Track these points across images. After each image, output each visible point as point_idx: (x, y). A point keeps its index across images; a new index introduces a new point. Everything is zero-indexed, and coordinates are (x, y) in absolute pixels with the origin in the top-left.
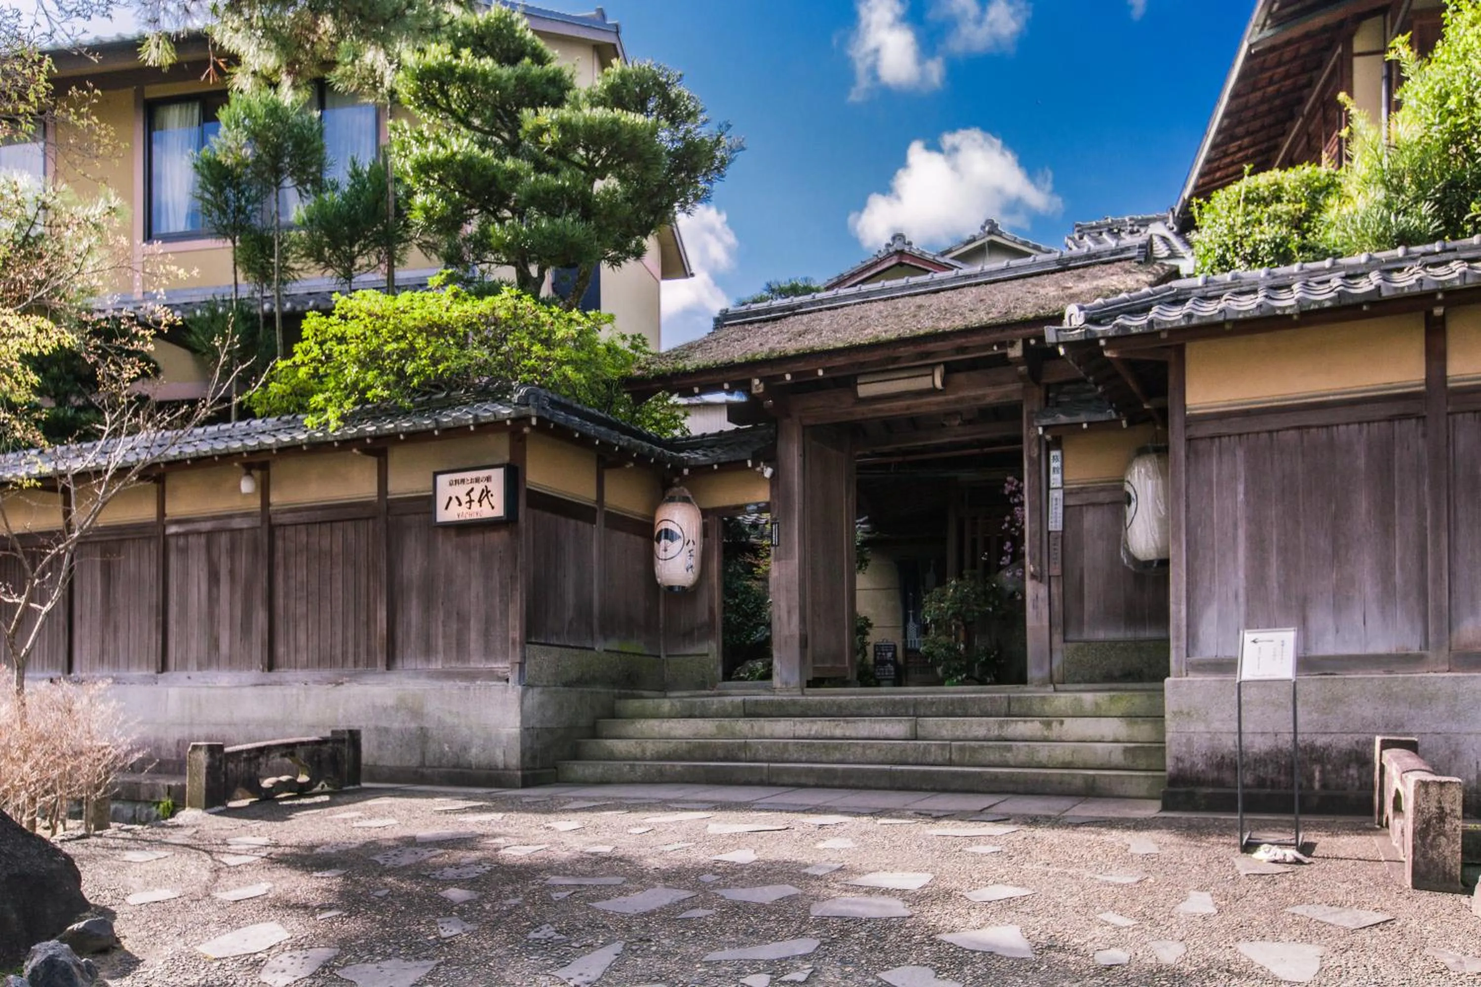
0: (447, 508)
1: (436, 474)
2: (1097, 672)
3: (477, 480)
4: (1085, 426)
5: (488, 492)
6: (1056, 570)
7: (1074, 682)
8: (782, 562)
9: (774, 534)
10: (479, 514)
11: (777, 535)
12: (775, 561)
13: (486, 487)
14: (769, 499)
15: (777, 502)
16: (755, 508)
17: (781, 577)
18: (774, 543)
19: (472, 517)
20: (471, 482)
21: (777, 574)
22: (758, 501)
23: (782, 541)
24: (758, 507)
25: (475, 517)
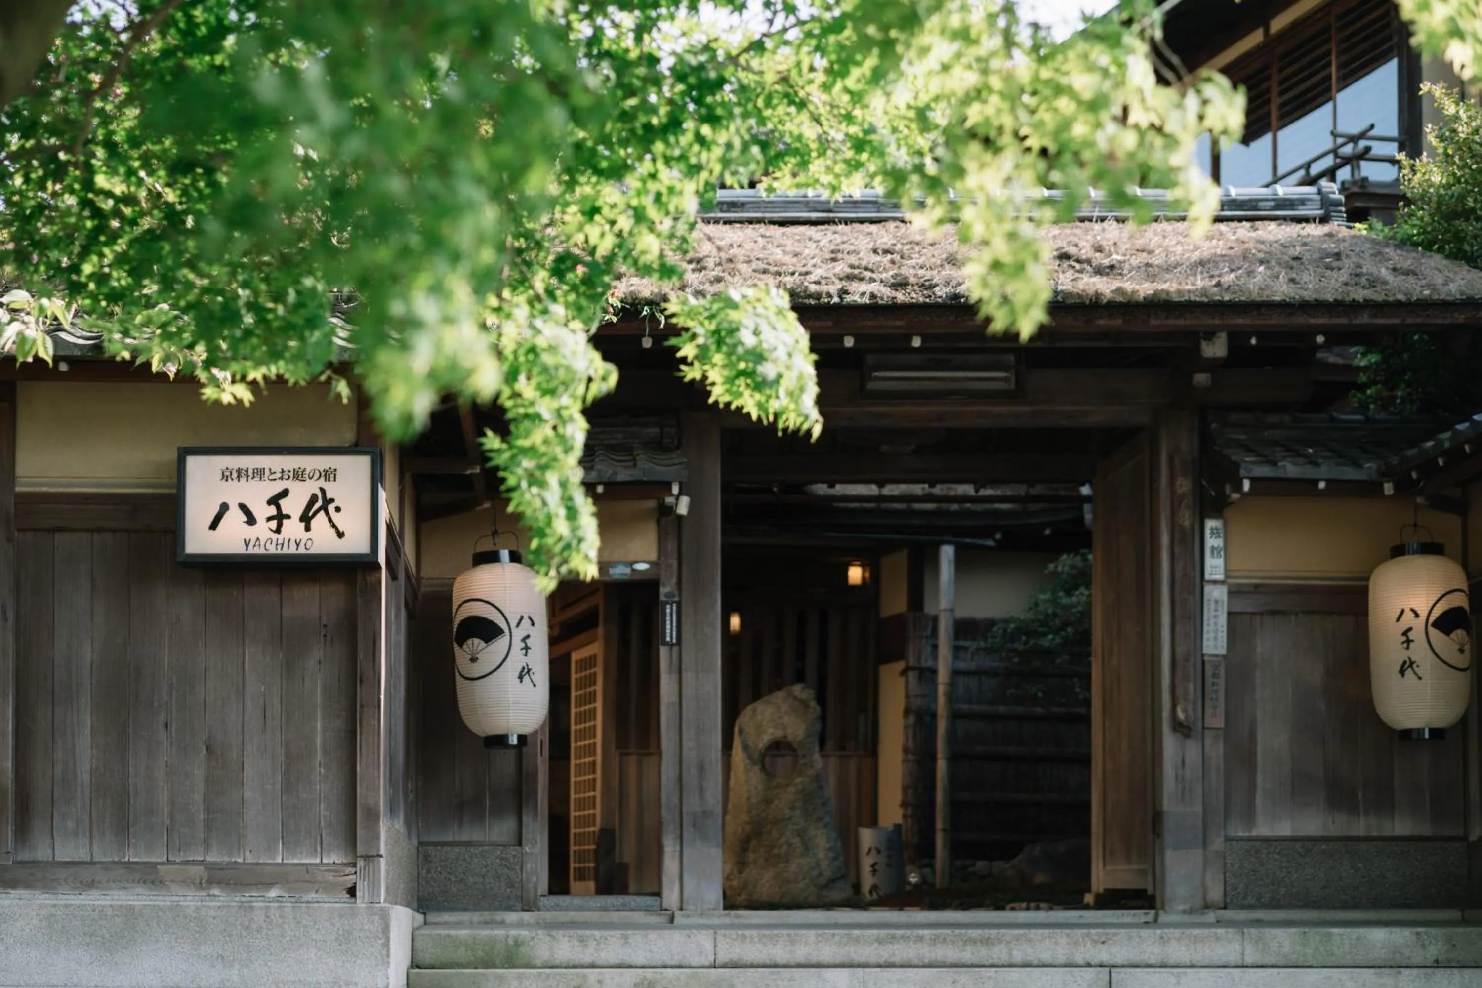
0: (214, 526)
1: (185, 452)
2: (1283, 891)
3: (299, 475)
4: (1322, 485)
5: (328, 502)
6: (1217, 721)
7: (1243, 907)
8: (688, 677)
9: (668, 623)
10: (302, 546)
11: (674, 624)
12: (670, 672)
13: (323, 490)
14: (653, 556)
15: (675, 563)
16: (628, 570)
17: (684, 703)
18: (668, 639)
19: (285, 551)
20: (281, 478)
21: (675, 699)
22: (631, 558)
23: (686, 636)
24: (633, 570)
25: (293, 550)
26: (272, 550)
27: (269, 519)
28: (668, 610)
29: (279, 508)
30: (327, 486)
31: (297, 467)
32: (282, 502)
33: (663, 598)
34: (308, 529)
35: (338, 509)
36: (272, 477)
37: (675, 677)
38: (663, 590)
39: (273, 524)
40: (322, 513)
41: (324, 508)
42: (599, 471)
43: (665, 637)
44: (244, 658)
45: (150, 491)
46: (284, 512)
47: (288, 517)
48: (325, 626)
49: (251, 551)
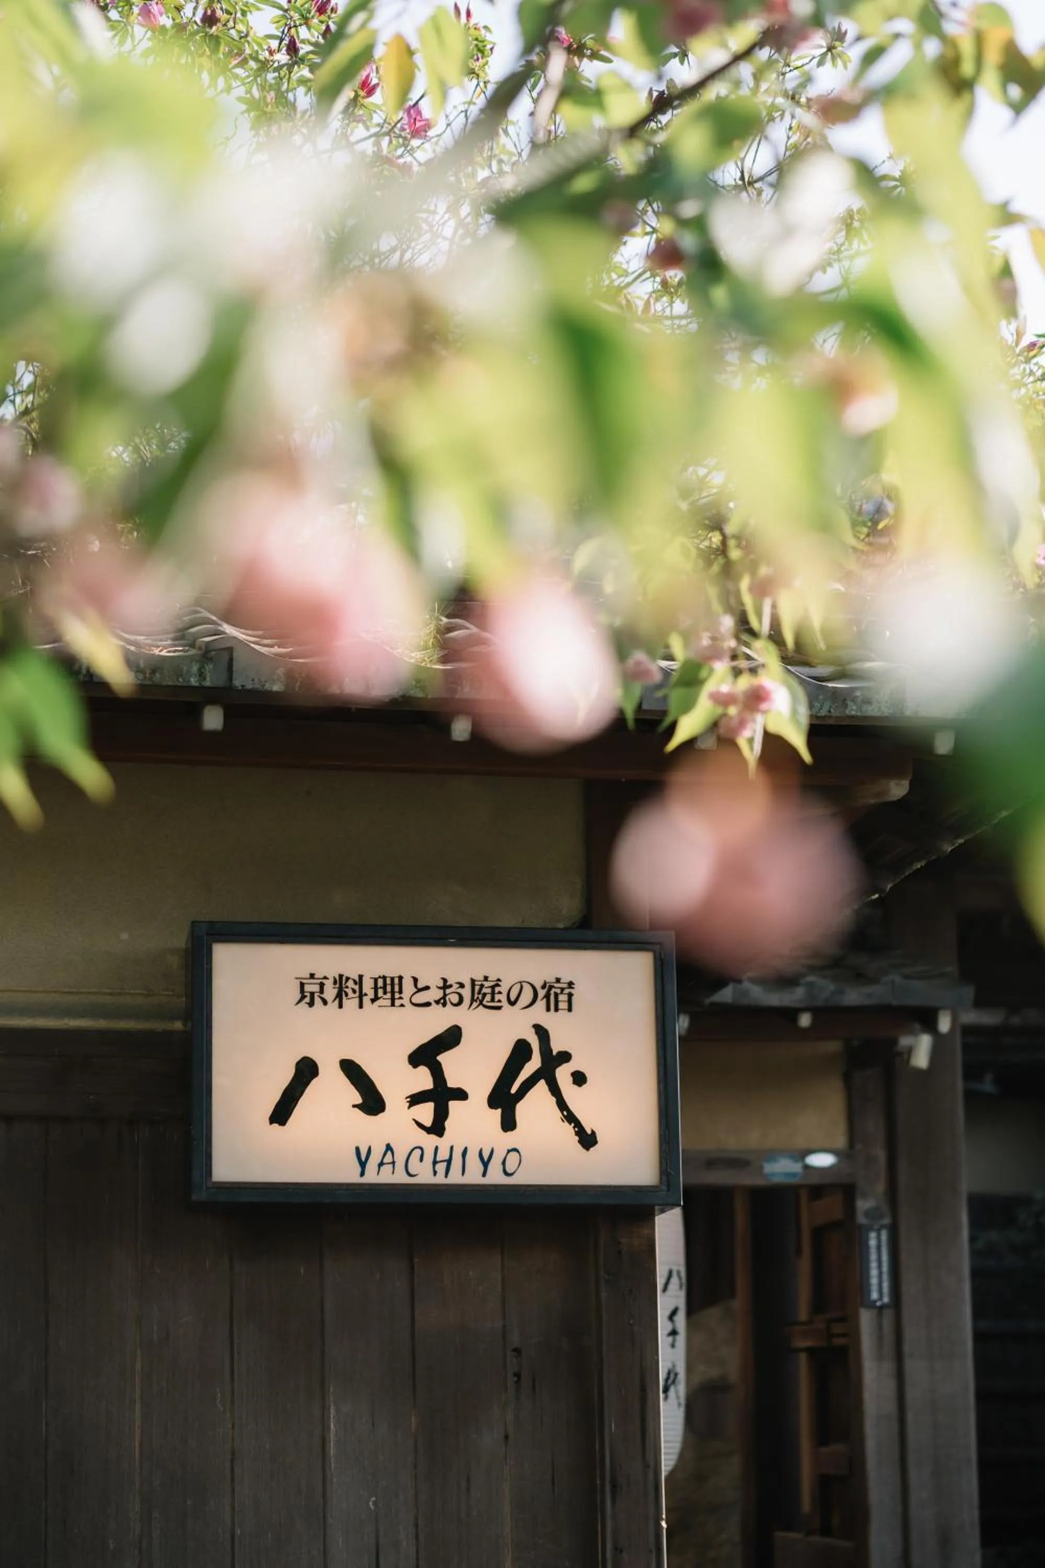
0: (281, 1114)
1: (207, 934)
3: (484, 995)
5: (554, 1059)
8: (915, 1368)
9: (874, 1265)
10: (494, 1165)
11: (885, 1268)
12: (880, 1358)
13: (542, 1032)
14: (841, 1141)
15: (881, 1154)
16: (796, 1168)
17: (910, 1416)
18: (875, 1295)
19: (455, 1177)
20: (442, 1002)
21: (890, 1407)
22: (800, 1142)
23: (910, 1290)
24: (807, 1167)
25: (473, 1176)
26: (424, 1175)
27: (415, 1099)
28: (873, 1243)
29: (437, 1073)
30: (556, 1023)
31: (479, 977)
32: (444, 1058)
33: (861, 1220)
34: (509, 1124)
35: (579, 1079)
36: (421, 998)
37: (889, 1366)
38: (863, 1205)
39: (426, 1112)
40: (542, 1086)
41: (547, 1074)
42: (810, 985)
43: (869, 1292)
44: (325, 1428)
45: (102, 1024)
46: (452, 1083)
47: (461, 1095)
48: (517, 1351)
49: (371, 1177)
